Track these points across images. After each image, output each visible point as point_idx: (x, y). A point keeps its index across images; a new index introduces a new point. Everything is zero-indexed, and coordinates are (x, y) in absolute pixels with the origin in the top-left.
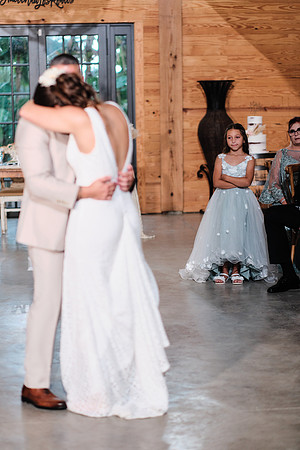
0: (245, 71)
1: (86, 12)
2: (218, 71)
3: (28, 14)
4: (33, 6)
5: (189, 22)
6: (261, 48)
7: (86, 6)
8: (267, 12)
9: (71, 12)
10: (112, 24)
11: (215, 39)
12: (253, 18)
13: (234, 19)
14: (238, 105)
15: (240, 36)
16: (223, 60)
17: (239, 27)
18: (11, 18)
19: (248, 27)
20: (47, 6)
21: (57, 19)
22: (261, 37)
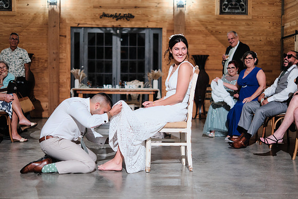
0: (214, 52)
1: (140, 23)
2: (201, 52)
3: (113, 23)
4: (115, 19)
5: (188, 28)
6: (222, 41)
7: (140, 20)
8: (225, 25)
9: (133, 23)
10: (152, 29)
11: (200, 37)
12: (219, 28)
13: (209, 27)
14: (210, 68)
15: (212, 36)
16: (204, 47)
17: (212, 31)
18: (105, 24)
19: (216, 32)
20: (122, 19)
21: (126, 25)
22: (223, 36)
